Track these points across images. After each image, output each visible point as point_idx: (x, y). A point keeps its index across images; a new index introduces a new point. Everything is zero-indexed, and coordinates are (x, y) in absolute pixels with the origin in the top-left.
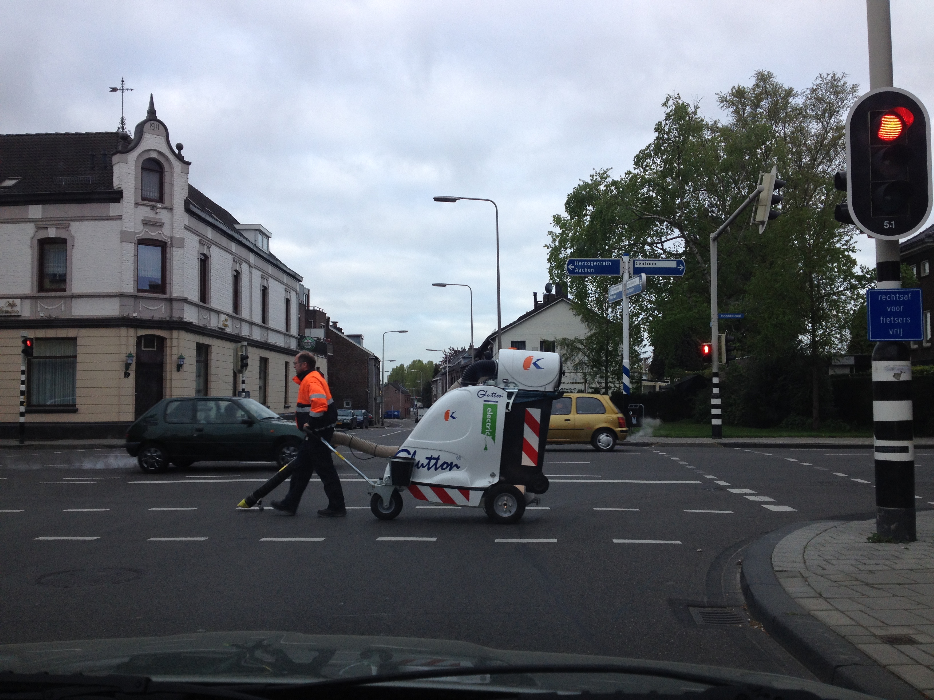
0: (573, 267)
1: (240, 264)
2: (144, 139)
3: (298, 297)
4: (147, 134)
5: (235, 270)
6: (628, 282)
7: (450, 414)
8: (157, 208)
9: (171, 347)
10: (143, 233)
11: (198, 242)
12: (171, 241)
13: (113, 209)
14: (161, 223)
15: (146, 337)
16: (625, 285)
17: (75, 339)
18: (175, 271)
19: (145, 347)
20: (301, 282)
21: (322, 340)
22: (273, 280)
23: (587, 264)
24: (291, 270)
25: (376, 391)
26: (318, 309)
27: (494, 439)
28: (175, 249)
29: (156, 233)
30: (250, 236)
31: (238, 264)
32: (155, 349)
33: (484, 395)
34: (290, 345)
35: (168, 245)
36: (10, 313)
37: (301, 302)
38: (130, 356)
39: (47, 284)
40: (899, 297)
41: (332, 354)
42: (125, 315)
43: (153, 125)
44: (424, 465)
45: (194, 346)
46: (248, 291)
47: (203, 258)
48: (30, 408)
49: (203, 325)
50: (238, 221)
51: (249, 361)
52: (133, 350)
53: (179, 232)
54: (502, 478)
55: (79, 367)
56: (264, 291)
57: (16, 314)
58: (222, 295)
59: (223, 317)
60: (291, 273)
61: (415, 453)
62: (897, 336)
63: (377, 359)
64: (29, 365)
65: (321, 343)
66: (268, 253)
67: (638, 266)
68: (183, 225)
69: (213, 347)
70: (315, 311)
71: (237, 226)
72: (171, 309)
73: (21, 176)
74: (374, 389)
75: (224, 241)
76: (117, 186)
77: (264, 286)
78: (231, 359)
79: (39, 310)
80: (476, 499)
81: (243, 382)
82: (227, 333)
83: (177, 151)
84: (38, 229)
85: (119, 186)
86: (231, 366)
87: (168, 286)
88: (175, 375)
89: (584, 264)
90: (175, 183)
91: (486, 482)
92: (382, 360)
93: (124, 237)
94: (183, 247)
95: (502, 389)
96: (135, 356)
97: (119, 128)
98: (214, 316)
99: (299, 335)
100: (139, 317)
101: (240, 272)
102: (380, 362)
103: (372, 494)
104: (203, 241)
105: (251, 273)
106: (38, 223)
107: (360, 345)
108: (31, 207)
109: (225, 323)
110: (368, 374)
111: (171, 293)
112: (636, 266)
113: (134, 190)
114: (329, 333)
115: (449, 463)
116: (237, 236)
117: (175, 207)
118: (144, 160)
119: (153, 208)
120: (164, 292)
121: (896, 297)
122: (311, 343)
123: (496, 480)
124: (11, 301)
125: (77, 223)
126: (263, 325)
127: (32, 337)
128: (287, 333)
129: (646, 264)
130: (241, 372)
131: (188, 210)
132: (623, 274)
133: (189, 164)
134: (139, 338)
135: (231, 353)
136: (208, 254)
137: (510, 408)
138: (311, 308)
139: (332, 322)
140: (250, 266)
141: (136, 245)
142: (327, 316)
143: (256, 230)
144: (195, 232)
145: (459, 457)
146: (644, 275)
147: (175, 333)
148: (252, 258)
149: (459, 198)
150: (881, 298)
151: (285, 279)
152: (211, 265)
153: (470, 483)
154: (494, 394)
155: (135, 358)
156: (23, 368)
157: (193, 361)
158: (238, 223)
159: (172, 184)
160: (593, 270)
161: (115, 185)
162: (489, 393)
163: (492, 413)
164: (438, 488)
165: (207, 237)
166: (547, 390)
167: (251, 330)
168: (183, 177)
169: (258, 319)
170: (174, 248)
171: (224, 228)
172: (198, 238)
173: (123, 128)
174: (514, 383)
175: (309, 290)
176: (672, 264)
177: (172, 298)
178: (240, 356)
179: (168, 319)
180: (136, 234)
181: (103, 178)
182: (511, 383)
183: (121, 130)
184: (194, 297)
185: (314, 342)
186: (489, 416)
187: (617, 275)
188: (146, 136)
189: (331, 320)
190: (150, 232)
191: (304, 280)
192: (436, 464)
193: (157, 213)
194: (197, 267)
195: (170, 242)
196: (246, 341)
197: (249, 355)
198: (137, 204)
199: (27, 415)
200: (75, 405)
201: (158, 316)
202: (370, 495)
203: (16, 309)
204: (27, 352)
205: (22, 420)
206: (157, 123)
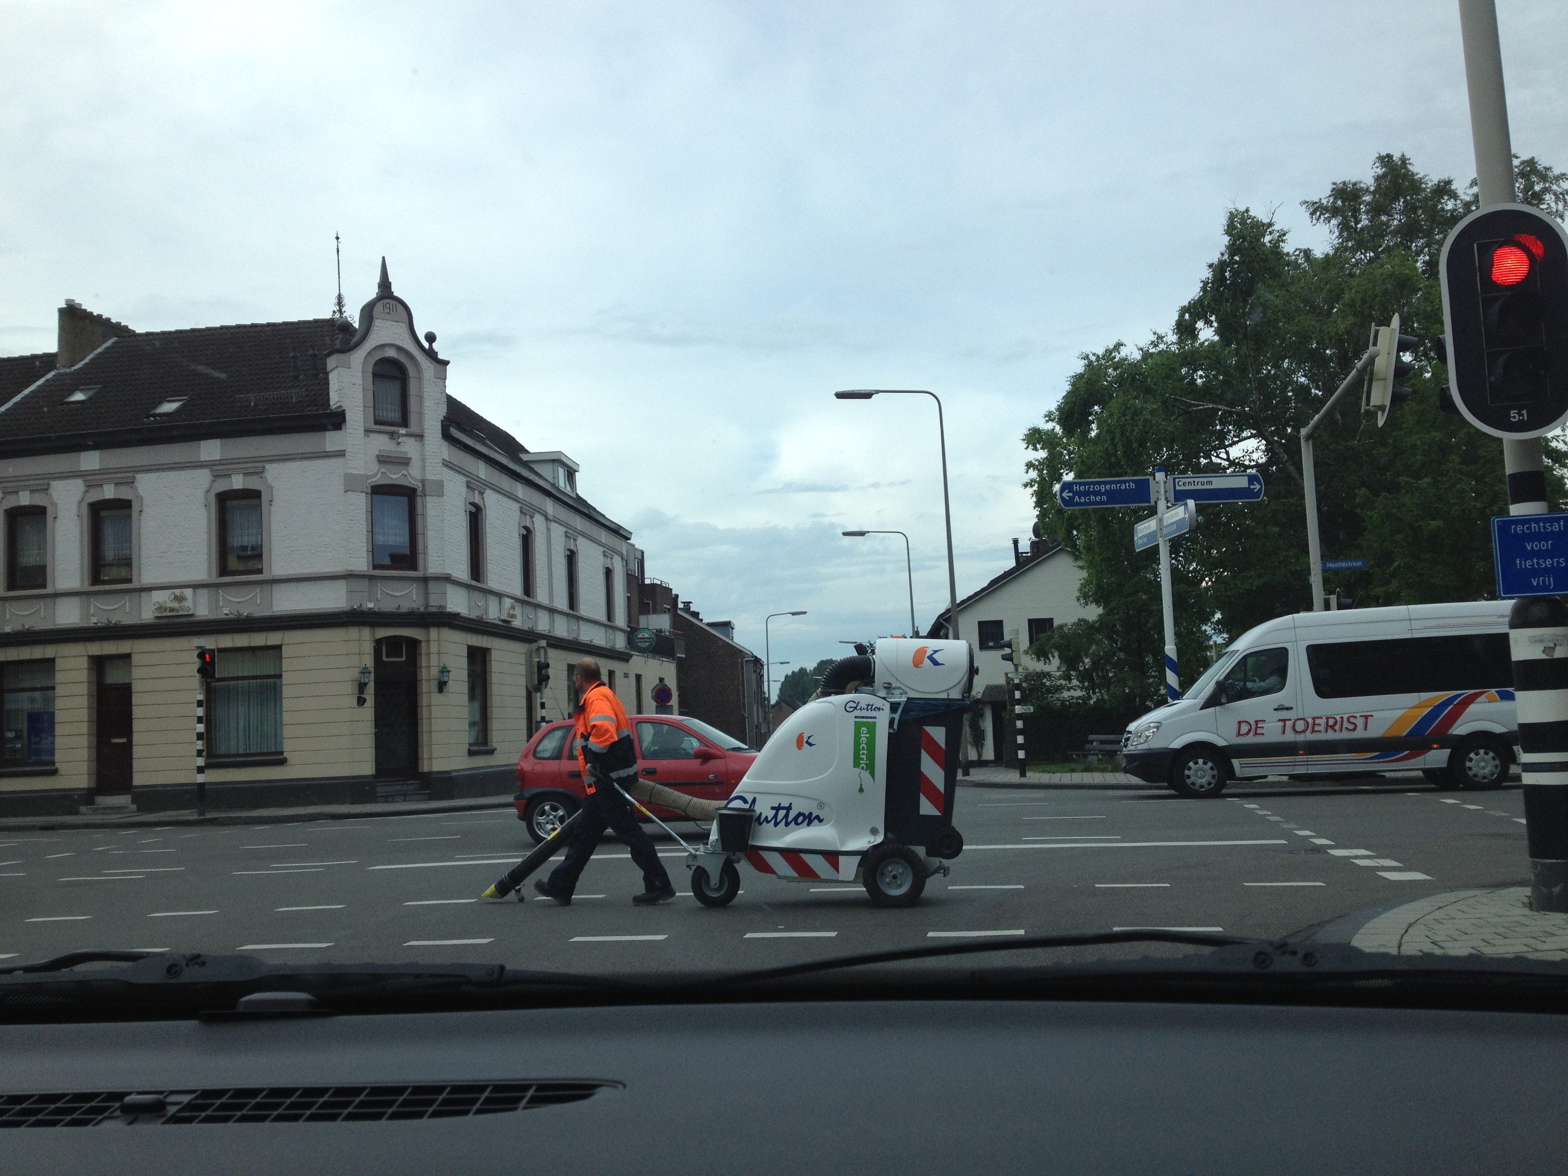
0: (1071, 494)
1: (532, 517)
2: (375, 328)
3: (625, 564)
4: (379, 320)
5: (523, 527)
6: (1166, 516)
7: (805, 739)
8: (399, 436)
9: (428, 654)
10: (378, 476)
11: (465, 486)
12: (423, 486)
13: (332, 440)
14: (406, 458)
15: (388, 639)
16: (1161, 520)
17: (278, 648)
18: (430, 534)
19: (387, 657)
20: (630, 539)
21: (668, 634)
22: (584, 540)
23: (1093, 488)
24: (612, 522)
25: (758, 714)
26: (659, 583)
27: (872, 774)
28: (429, 499)
29: (398, 476)
30: (545, 471)
31: (528, 517)
32: (404, 659)
33: (855, 708)
34: (615, 642)
35: (419, 493)
36: (178, 611)
37: (630, 572)
38: (364, 672)
39: (233, 563)
40: (1544, 527)
41: (684, 656)
42: (355, 607)
43: (388, 305)
44: (769, 819)
45: (465, 652)
46: (545, 559)
47: (473, 510)
48: (212, 761)
49: (477, 617)
50: (526, 448)
51: (551, 672)
52: (369, 661)
53: (435, 472)
54: (890, 836)
55: (286, 692)
56: (571, 558)
57: (186, 613)
58: (505, 567)
59: (508, 602)
60: (612, 526)
61: (754, 800)
62: (1545, 588)
63: (757, 662)
64: (209, 691)
65: (666, 638)
66: (574, 496)
67: (1183, 488)
68: (440, 461)
69: (493, 651)
70: (653, 586)
71: (524, 457)
72: (427, 594)
73: (186, 395)
74: (755, 713)
75: (506, 482)
76: (336, 403)
77: (570, 550)
78: (522, 670)
79: (221, 605)
80: (849, 867)
81: (543, 706)
82: (514, 628)
83: (426, 345)
84: (216, 477)
85: (338, 404)
86: (522, 681)
87: (421, 558)
88: (436, 698)
89: (1089, 488)
90: (426, 395)
91: (863, 842)
92: (766, 662)
93: (351, 484)
94: (441, 495)
95: (882, 698)
96: (373, 670)
97: (334, 312)
98: (493, 602)
99: (628, 626)
100: (376, 609)
101: (532, 530)
102: (763, 666)
103: (694, 868)
104: (473, 484)
105: (548, 530)
106: (215, 468)
107: (728, 637)
108: (203, 444)
109: (511, 612)
110: (744, 687)
111: (425, 569)
112: (1178, 488)
113: (362, 409)
114: (677, 621)
115: (807, 814)
116: (525, 473)
117: (427, 433)
118: (376, 362)
119: (393, 436)
120: (414, 567)
121: (1539, 527)
122: (647, 638)
123: (879, 839)
124: (178, 592)
125: (275, 466)
126: (572, 612)
127: (213, 647)
128: (610, 623)
129: (1196, 483)
130: (538, 689)
131: (447, 436)
132: (1156, 503)
133: (446, 363)
134: (378, 643)
135: (522, 659)
136: (481, 504)
137: (895, 727)
138: (647, 582)
139: (682, 603)
140: (547, 519)
141: (369, 496)
142: (674, 592)
143: (553, 461)
144: (459, 470)
145: (821, 805)
146: (1191, 503)
147: (434, 632)
148: (550, 506)
149: (877, 392)
150: (1515, 529)
151: (604, 536)
152: (487, 522)
153: (838, 844)
154: (870, 707)
155: (372, 674)
156: (201, 697)
157: (464, 675)
158: (527, 452)
159: (421, 397)
160: (1104, 498)
161: (332, 403)
162: (863, 705)
163: (868, 735)
164: (792, 855)
165: (478, 477)
166: (950, 697)
167: (552, 623)
168: (438, 384)
169: (562, 603)
170: (427, 497)
171: (504, 461)
172: (464, 479)
173: (340, 311)
174: (899, 688)
175: (642, 553)
176: (1242, 482)
177: (428, 575)
178: (536, 665)
179: (422, 609)
180: (368, 477)
181: (313, 393)
182: (896, 688)
183: (337, 315)
184: (462, 572)
185: (653, 636)
186: (864, 739)
187: (1146, 504)
188: (378, 323)
189: (680, 600)
190: (389, 474)
191: (633, 536)
192: (786, 816)
193: (399, 444)
194: (464, 525)
195: (421, 489)
196: (544, 639)
197: (550, 662)
198: (367, 431)
199: (207, 771)
200: (283, 752)
201: (406, 606)
202: (690, 869)
203: (185, 604)
204: (207, 670)
205: (200, 778)
206: (395, 303)
